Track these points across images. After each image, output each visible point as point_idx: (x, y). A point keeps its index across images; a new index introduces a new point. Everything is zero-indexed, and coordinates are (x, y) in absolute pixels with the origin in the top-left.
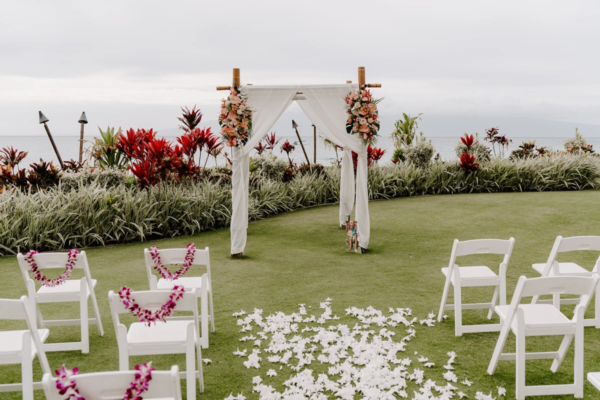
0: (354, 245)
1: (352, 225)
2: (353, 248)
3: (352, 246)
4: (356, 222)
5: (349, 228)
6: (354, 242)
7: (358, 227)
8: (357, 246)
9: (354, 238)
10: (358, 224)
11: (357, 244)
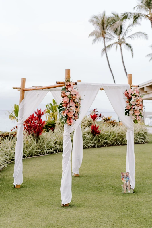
0: (127, 188)
1: (125, 175)
2: (127, 190)
3: (126, 189)
4: (129, 173)
5: (124, 177)
6: (128, 186)
7: (130, 176)
8: (130, 189)
9: (127, 184)
10: (129, 174)
11: (130, 188)
